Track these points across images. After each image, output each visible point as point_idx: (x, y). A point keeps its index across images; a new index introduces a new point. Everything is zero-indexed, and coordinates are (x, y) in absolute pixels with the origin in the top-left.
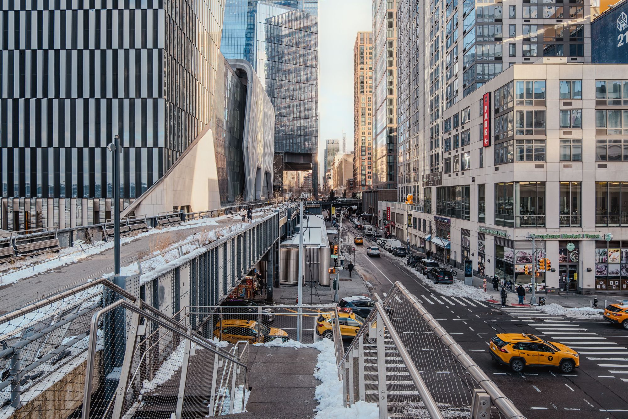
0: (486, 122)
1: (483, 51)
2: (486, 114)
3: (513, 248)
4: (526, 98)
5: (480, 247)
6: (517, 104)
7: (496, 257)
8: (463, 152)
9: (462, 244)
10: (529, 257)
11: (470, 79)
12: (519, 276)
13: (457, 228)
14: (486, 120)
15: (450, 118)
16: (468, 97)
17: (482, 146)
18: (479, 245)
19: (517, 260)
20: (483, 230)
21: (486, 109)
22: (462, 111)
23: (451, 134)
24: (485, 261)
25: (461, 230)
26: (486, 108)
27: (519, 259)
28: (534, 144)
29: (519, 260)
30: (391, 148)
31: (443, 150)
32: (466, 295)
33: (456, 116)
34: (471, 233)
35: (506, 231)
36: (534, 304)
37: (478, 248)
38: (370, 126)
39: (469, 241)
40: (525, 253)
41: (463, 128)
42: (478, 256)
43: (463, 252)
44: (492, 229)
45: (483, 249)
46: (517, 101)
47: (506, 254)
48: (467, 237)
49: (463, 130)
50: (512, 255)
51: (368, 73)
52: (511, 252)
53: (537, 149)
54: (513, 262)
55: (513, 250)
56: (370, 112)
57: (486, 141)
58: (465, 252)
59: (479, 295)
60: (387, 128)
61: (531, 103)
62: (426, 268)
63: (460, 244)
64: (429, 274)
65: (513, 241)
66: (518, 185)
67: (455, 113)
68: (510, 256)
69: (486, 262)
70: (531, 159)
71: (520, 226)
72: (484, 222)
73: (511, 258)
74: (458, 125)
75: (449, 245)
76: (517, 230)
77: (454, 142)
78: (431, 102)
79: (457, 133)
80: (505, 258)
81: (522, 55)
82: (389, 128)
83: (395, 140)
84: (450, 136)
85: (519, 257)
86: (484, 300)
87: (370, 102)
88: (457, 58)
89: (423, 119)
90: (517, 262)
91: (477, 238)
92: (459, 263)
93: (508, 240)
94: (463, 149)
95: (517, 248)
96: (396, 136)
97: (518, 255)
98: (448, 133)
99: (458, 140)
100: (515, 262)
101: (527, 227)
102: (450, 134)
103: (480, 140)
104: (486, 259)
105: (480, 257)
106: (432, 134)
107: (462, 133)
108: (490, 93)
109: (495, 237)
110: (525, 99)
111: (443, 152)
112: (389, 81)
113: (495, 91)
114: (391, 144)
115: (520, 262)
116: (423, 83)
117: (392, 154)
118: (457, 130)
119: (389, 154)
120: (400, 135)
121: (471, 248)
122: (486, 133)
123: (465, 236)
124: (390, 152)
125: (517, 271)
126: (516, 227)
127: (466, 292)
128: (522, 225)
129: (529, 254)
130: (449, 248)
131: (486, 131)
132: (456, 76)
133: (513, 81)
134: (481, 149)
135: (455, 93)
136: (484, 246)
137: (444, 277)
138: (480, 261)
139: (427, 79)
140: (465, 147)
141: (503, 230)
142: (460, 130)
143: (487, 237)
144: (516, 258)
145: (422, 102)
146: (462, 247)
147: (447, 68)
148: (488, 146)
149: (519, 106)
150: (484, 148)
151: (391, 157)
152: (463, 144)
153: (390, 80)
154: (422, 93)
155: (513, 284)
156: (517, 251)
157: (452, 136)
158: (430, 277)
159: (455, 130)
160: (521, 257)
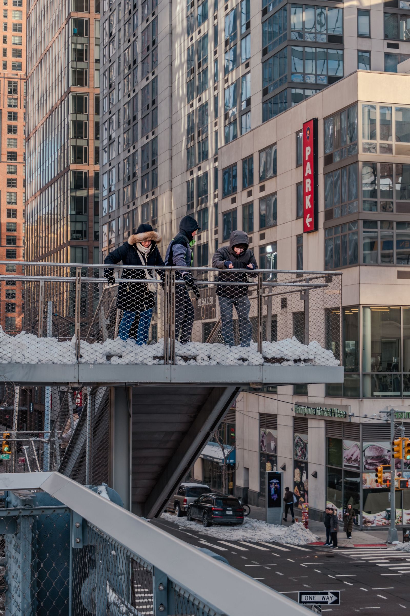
0: (308, 181)
1: (304, 23)
2: (308, 164)
3: (358, 440)
4: (381, 139)
5: (298, 449)
6: (365, 150)
7: (329, 464)
8: (263, 242)
9: (261, 449)
10: (387, 458)
11: (277, 78)
12: (370, 495)
13: (251, 414)
14: (309, 176)
15: (235, 164)
16: (273, 122)
17: (300, 230)
18: (296, 445)
19: (367, 463)
20: (304, 410)
21: (308, 154)
22: (260, 152)
23: (238, 200)
24: (307, 478)
25: (257, 416)
26: (308, 150)
27: (369, 461)
28: (395, 231)
29: (371, 464)
30: (79, 227)
31: (220, 236)
32: (268, 538)
33: (248, 161)
34: (280, 421)
35: (347, 407)
36: (394, 543)
37: (295, 450)
38: (13, 162)
39: (276, 440)
40: (380, 449)
41: (262, 189)
42: (295, 468)
43: (262, 466)
44: (321, 407)
45: (303, 452)
46: (364, 144)
47: (346, 454)
48: (271, 431)
49: (263, 194)
50: (357, 453)
51: (9, 14)
52: (355, 448)
53: (402, 241)
54: (358, 468)
55: (358, 443)
56: (13, 123)
57: (309, 220)
58: (268, 465)
59: (294, 534)
60: (70, 173)
61: (388, 149)
62: (185, 501)
63: (257, 449)
64: (193, 510)
65: (357, 425)
66: (368, 311)
67: (245, 154)
68: (353, 458)
69: (310, 476)
70: (391, 262)
71: (372, 395)
72: (305, 394)
73: (356, 460)
74: (251, 183)
75: (232, 455)
76: (367, 403)
77: (244, 218)
78: (190, 116)
79: (250, 199)
80: (345, 463)
81: (382, 37)
82: (74, 172)
83: (91, 206)
84: (234, 206)
85: (369, 457)
86: (303, 543)
87: (14, 96)
88: (248, 25)
89: (168, 157)
90: (367, 466)
91: (291, 430)
92: (254, 492)
93: (350, 424)
94: (262, 237)
95: (365, 439)
96: (96, 196)
97: (368, 453)
98: (230, 198)
99: (251, 215)
100: (362, 468)
101: (384, 397)
102: (234, 201)
103: (298, 217)
104: (311, 472)
105: (297, 471)
106: (190, 196)
107: (261, 200)
108: (315, 121)
109: (327, 422)
110: (378, 141)
111: (220, 241)
112: (75, 50)
113: (325, 119)
114: (79, 218)
115: (371, 467)
116: (168, 69)
117: (83, 243)
118: (250, 194)
119: (75, 243)
120: (106, 193)
121: (279, 453)
122: (308, 204)
123: (268, 430)
124: (77, 238)
125: (367, 486)
126: (364, 397)
127: (270, 534)
128: (376, 394)
129: (389, 451)
130: (232, 461)
131: (308, 199)
132: (247, 65)
133: (357, 102)
134: (299, 238)
135: (244, 104)
136: (305, 445)
137: (225, 510)
138: (298, 479)
139: (181, 65)
140: (268, 232)
141: (341, 406)
142: (257, 194)
143: (311, 424)
144: (364, 460)
145: (167, 114)
146: (262, 455)
147: (227, 43)
148: (312, 232)
149: (368, 153)
150: (305, 235)
151: (79, 250)
152: (263, 224)
153: (79, 47)
154: (167, 93)
155: (359, 513)
156: (366, 444)
157: (239, 205)
158: (194, 516)
159: (245, 193)
160: (373, 458)
